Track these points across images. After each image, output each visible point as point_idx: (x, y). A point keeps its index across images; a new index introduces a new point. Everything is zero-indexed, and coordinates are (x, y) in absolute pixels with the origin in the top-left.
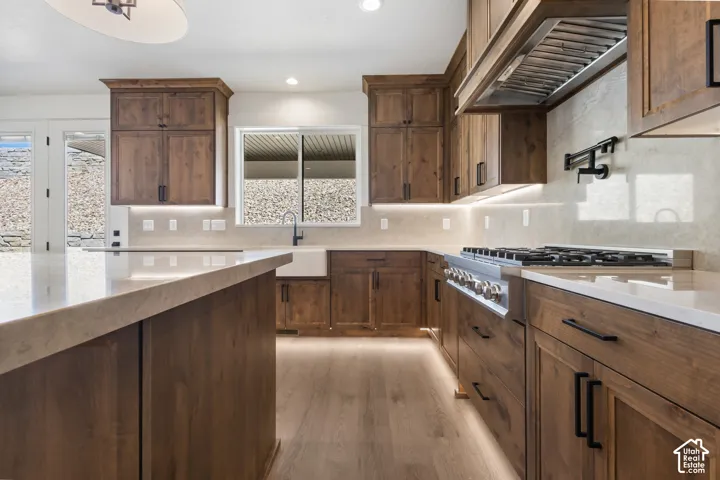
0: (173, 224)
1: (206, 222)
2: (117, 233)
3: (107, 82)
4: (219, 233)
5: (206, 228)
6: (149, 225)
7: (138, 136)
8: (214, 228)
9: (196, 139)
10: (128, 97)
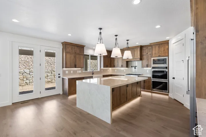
0: (72, 72)
1: (78, 71)
2: (59, 74)
3: (62, 43)
4: (80, 73)
5: (78, 72)
6: (67, 72)
7: (71, 54)
8: (79, 72)
9: (81, 56)
10: (69, 46)
